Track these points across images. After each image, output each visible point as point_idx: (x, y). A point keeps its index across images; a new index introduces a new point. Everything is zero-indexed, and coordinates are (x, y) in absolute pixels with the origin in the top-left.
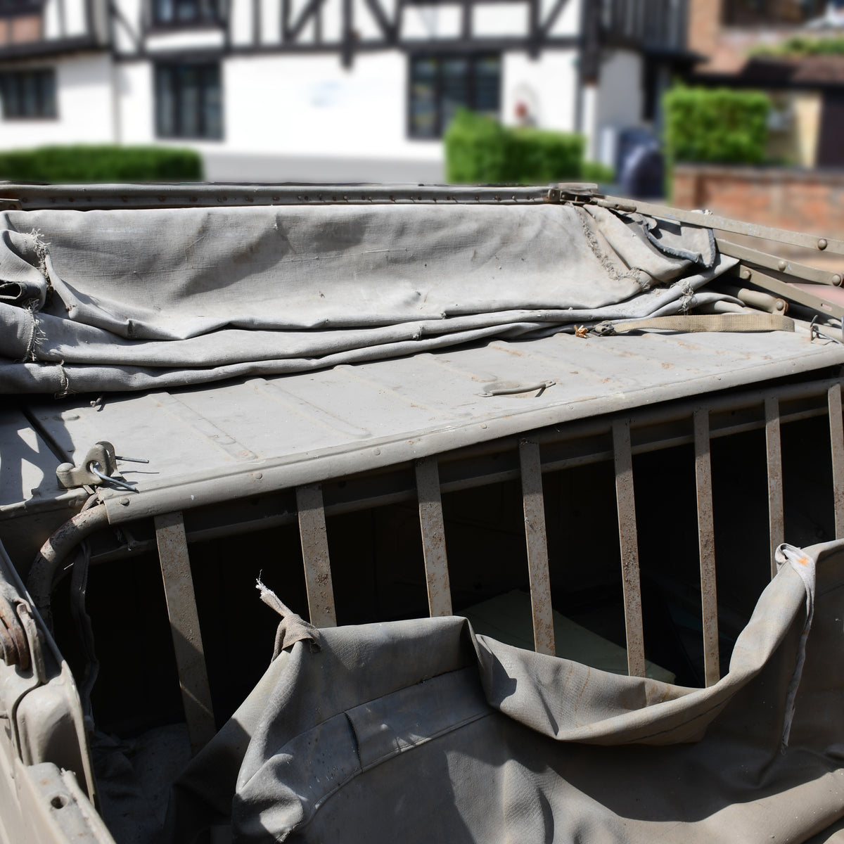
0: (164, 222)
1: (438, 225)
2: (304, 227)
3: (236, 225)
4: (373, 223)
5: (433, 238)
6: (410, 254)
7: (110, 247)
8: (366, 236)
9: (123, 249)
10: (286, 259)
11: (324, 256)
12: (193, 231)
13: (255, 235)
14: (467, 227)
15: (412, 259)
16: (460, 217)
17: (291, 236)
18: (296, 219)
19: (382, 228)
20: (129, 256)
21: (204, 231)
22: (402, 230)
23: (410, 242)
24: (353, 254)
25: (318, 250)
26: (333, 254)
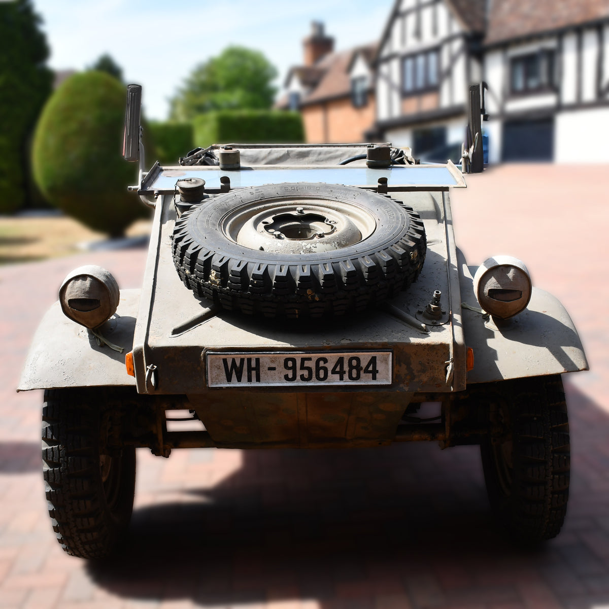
0: (261, 151)
1: (330, 152)
2: (294, 153)
3: (277, 152)
4: (312, 152)
5: (328, 156)
6: (322, 159)
7: (248, 156)
8: (310, 155)
9: (251, 157)
10: (288, 160)
11: (299, 159)
12: (267, 153)
13: (281, 154)
14: (339, 153)
15: (322, 161)
16: (337, 151)
17: (291, 155)
18: (292, 151)
19: (315, 153)
20: (252, 158)
21: (270, 153)
22: (320, 154)
23: (322, 156)
24: (307, 159)
25: (297, 158)
26: (301, 159)
